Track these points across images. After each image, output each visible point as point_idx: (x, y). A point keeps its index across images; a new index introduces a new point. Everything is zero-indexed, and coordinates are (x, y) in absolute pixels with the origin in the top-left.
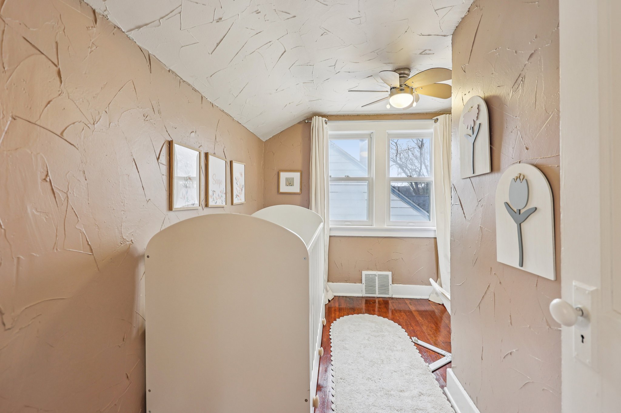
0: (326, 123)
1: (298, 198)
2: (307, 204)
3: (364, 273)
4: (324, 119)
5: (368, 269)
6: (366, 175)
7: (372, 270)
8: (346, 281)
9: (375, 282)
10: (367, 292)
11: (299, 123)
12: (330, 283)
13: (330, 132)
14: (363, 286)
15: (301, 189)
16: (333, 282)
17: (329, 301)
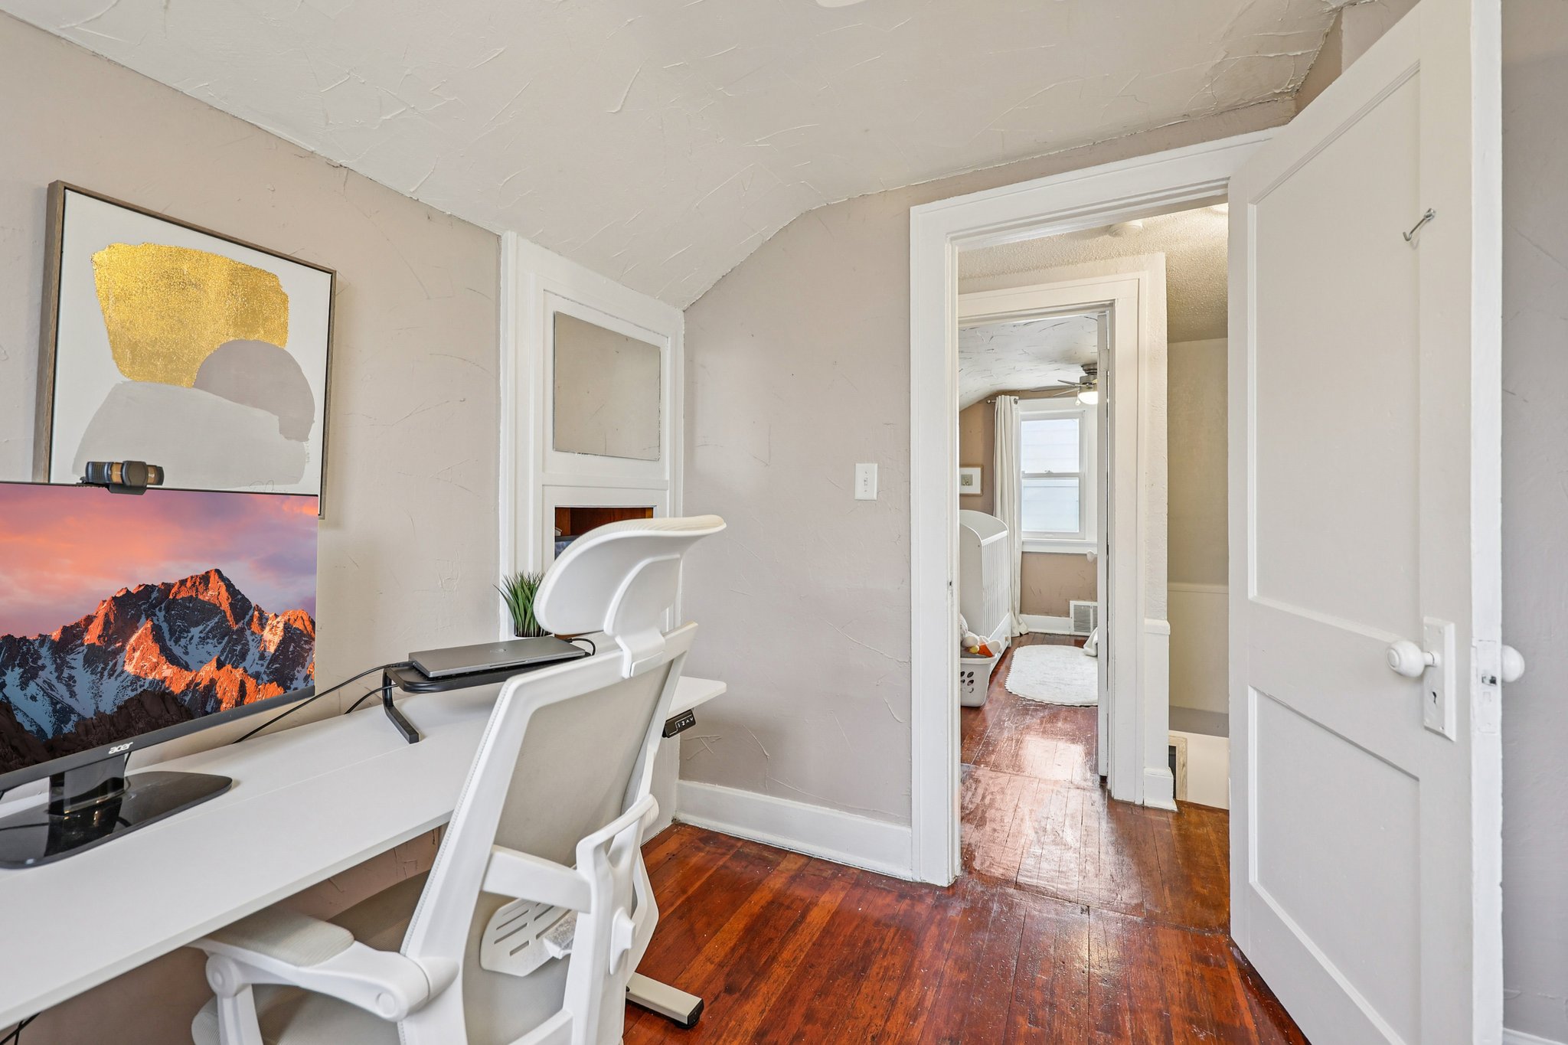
0: (1016, 402)
1: (979, 502)
2: (990, 510)
3: (1073, 603)
4: (1013, 398)
5: (1079, 598)
6: (1077, 470)
7: (1085, 600)
8: (1047, 613)
9: (1089, 616)
10: (1077, 628)
11: (980, 402)
12: (1024, 616)
13: (1021, 413)
14: (1071, 621)
15: (982, 490)
16: (1028, 614)
17: (1021, 635)
